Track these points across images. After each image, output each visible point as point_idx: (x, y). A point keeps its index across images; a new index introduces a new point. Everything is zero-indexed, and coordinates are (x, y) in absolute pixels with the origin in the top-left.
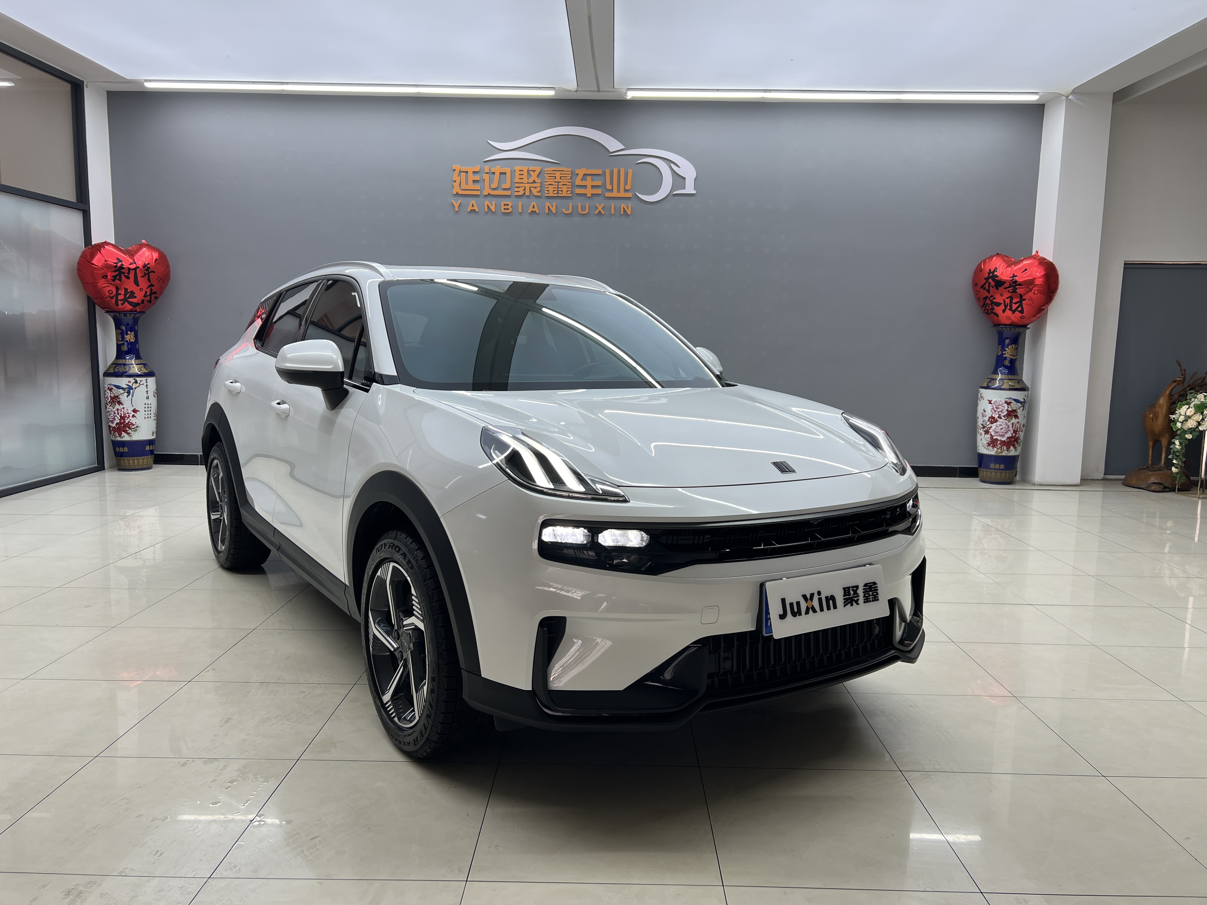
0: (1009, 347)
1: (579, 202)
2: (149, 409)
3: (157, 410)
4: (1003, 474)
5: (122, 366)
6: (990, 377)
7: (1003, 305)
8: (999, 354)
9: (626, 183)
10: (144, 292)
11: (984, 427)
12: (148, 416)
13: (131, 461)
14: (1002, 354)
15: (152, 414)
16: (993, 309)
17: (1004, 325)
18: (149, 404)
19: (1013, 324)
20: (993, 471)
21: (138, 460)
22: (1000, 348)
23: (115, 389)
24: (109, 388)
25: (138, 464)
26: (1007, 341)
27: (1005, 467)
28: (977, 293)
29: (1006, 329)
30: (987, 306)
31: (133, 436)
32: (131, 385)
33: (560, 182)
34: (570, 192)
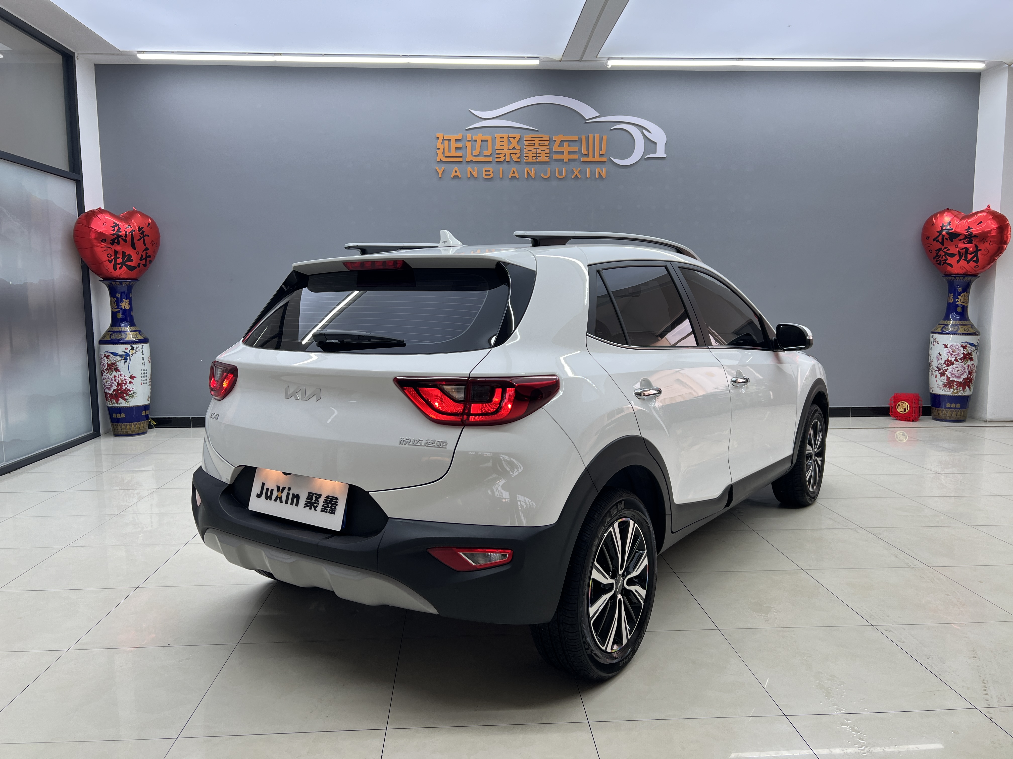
0: (961, 295)
1: (556, 168)
3: (151, 375)
4: (959, 413)
5: (119, 333)
7: (958, 256)
8: (951, 302)
9: (601, 149)
11: (939, 370)
12: (144, 381)
13: (128, 427)
14: (955, 302)
15: (148, 379)
16: (948, 259)
17: (958, 274)
18: (145, 370)
19: (966, 274)
20: (949, 410)
21: (135, 425)
22: (952, 296)
23: (112, 357)
24: (105, 356)
25: (135, 429)
26: (960, 289)
27: (960, 406)
28: (929, 245)
29: (957, 278)
30: (940, 257)
31: (130, 402)
32: (128, 352)
33: (539, 148)
34: (548, 157)
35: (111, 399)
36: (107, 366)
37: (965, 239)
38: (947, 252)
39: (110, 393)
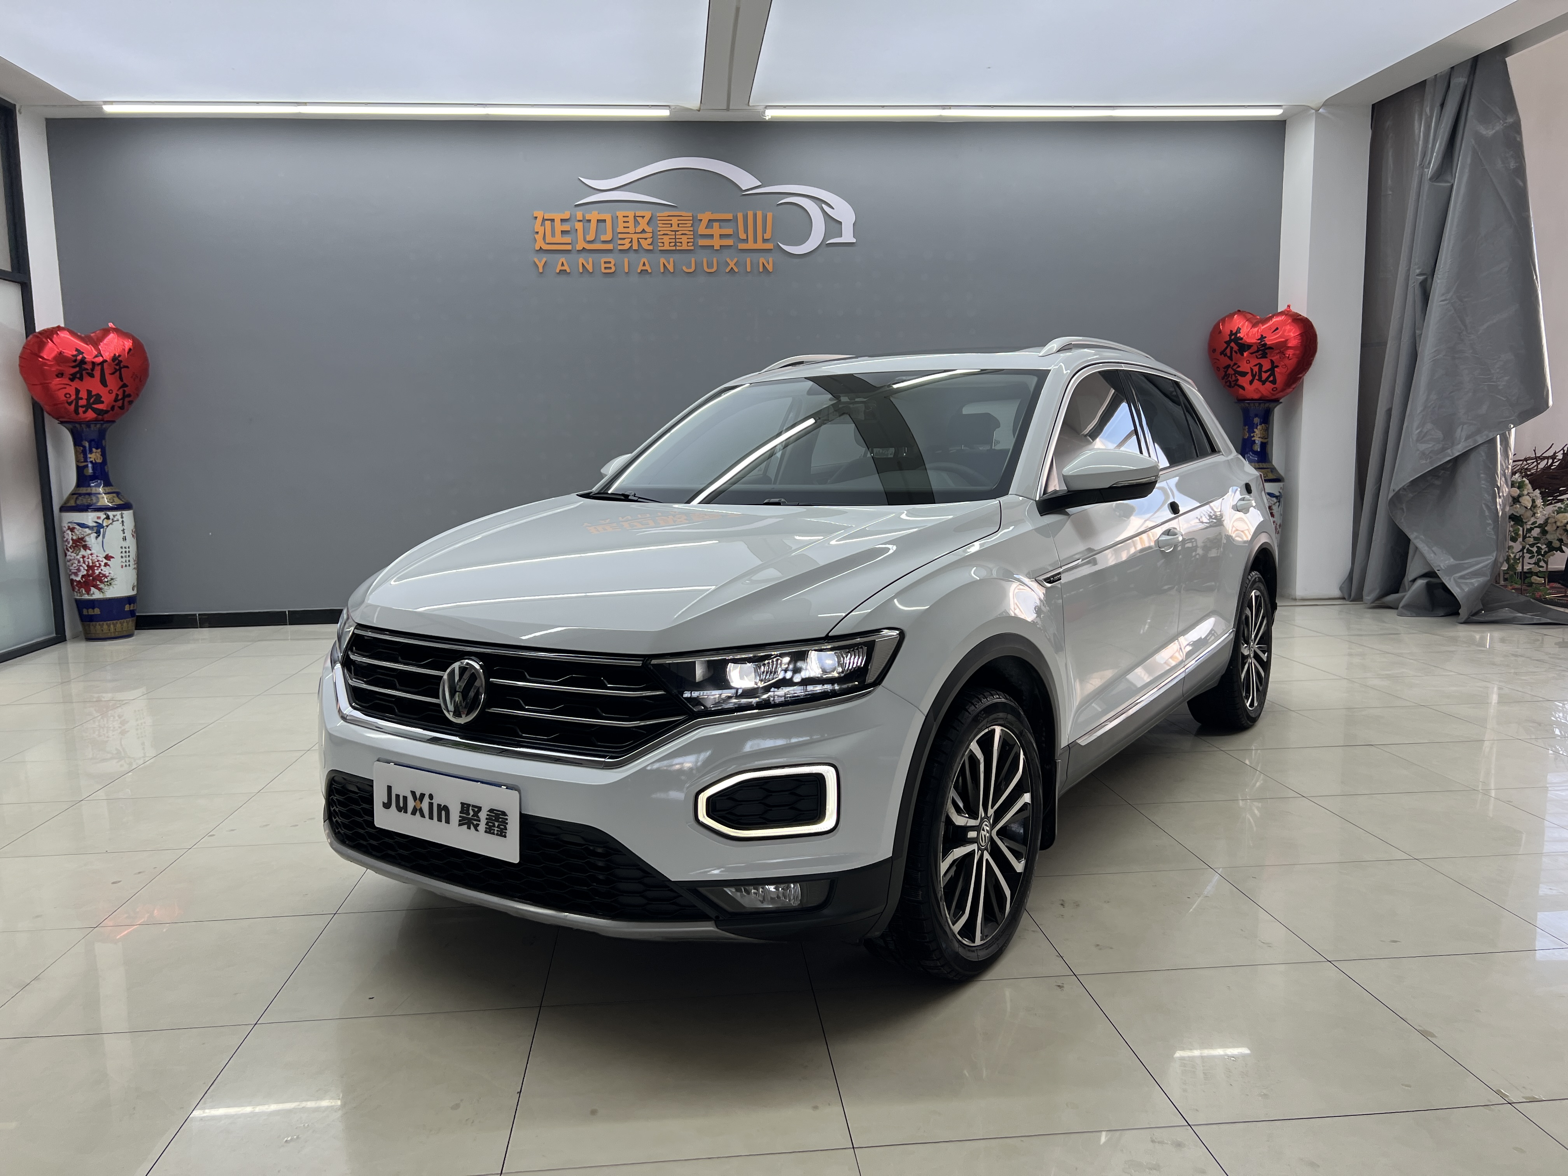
0: (1258, 427)
1: (704, 257)
3: (136, 555)
5: (87, 496)
7: (1250, 374)
8: (1246, 437)
9: (764, 231)
10: (113, 396)
12: (126, 563)
13: (105, 627)
14: (1251, 436)
15: (131, 561)
16: (1238, 380)
17: (1252, 400)
18: (127, 547)
19: (1263, 399)
21: (115, 625)
22: (1247, 430)
23: (78, 529)
24: (69, 528)
25: (115, 630)
26: (1257, 420)
28: (1216, 360)
29: (1252, 405)
30: (1229, 377)
31: (106, 593)
32: (101, 522)
33: (678, 231)
34: (692, 243)
35: (80, 588)
36: (71, 542)
37: (1257, 351)
38: (1238, 369)
39: (78, 579)
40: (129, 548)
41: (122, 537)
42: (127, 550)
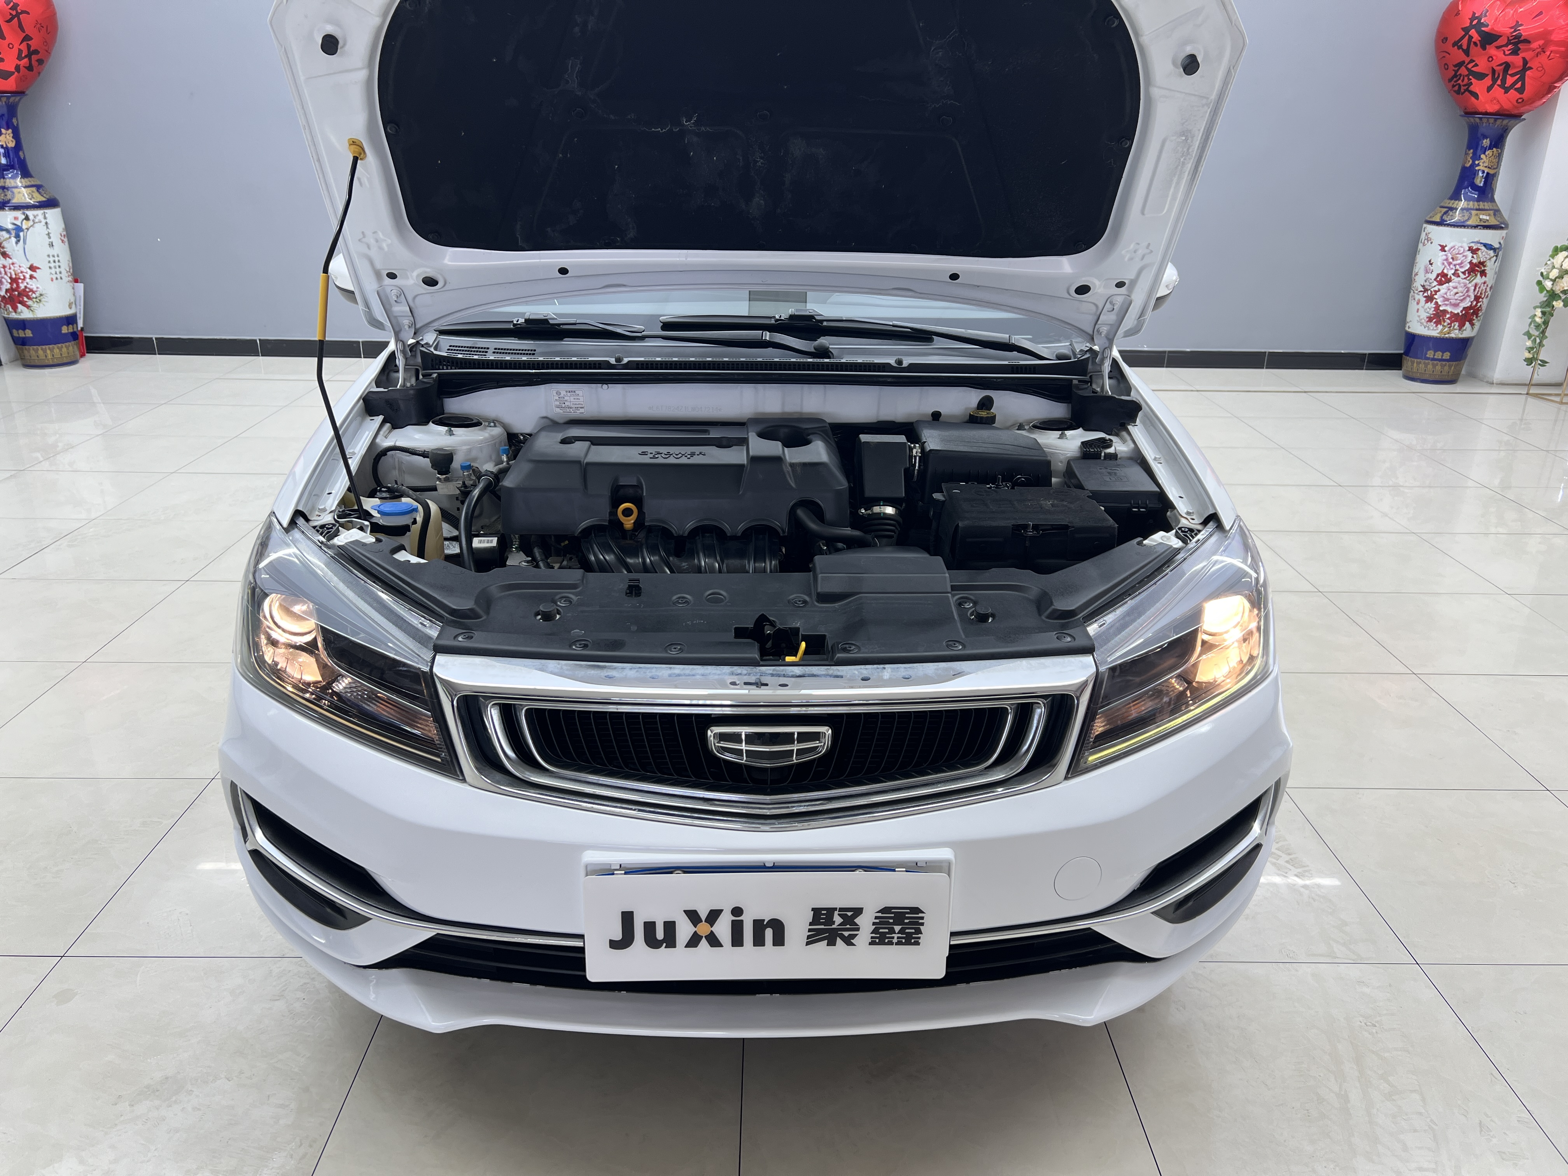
0: (1487, 153)
2: (57, 264)
3: (71, 265)
4: (1446, 368)
5: (2, 191)
6: (1447, 205)
7: (1490, 76)
8: (1468, 165)
10: (16, 52)
11: (1426, 290)
12: (56, 276)
13: (40, 352)
14: (1473, 165)
15: (64, 272)
16: (1471, 84)
17: (1486, 113)
18: (56, 256)
19: (1501, 112)
20: (1431, 362)
21: (52, 350)
22: (1471, 155)
25: (54, 356)
26: (1486, 142)
27: (1450, 356)
28: (1445, 54)
29: (1485, 120)
30: (1460, 79)
31: (36, 311)
32: (20, 224)
35: (6, 304)
37: (1507, 45)
38: (1474, 69)
40: (58, 256)
41: (48, 243)
42: (56, 259)
